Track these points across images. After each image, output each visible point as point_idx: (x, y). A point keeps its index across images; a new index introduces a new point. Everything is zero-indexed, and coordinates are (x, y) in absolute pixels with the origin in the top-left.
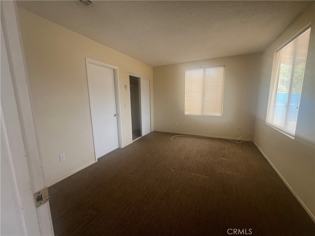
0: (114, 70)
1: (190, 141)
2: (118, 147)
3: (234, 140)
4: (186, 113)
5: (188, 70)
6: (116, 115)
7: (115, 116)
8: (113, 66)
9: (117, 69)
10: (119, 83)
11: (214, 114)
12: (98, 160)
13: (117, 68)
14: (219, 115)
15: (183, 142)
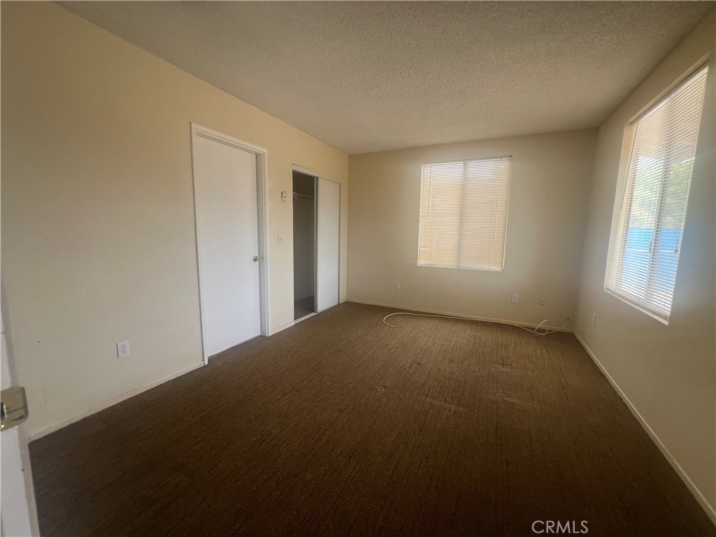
0: (257, 155)
1: (427, 326)
2: (260, 334)
3: (530, 328)
4: (422, 262)
5: (429, 163)
6: (256, 258)
7: (255, 260)
8: (256, 147)
9: (264, 153)
10: (268, 184)
11: (485, 267)
12: (209, 360)
13: (265, 150)
14: (497, 268)
15: (411, 328)
